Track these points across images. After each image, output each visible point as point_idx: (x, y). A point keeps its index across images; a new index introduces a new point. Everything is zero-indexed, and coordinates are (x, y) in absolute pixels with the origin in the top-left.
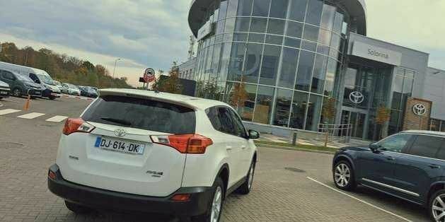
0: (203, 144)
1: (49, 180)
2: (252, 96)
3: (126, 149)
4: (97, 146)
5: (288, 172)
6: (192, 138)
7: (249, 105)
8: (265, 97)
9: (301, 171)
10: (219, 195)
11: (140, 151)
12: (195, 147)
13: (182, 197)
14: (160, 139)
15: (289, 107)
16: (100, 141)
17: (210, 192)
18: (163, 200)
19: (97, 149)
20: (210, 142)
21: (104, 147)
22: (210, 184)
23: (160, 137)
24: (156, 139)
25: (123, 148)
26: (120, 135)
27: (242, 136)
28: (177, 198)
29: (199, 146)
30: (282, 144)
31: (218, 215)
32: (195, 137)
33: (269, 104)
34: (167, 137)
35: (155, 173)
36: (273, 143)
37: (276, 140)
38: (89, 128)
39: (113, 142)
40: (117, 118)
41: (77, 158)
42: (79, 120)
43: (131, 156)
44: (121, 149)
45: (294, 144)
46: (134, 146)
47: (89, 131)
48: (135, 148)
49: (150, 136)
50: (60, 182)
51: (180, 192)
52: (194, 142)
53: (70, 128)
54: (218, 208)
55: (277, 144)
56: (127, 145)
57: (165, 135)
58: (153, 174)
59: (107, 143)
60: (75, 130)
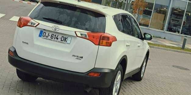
0: (110, 41)
1: (9, 56)
2: (150, 5)
3: (59, 40)
4: (40, 36)
5: (176, 69)
6: (103, 35)
7: (147, 13)
8: (162, 6)
9: (186, 69)
10: (119, 77)
11: (68, 42)
12: (104, 42)
13: (94, 74)
14: (81, 34)
15: (182, 16)
16: (42, 33)
17: (113, 73)
18: (82, 75)
19: (40, 38)
20: (115, 39)
21: (45, 37)
22: (114, 68)
23: (82, 33)
24: (79, 35)
25: (58, 39)
26: (55, 30)
27: (138, 37)
28: (92, 74)
29: (107, 41)
30: (173, 47)
31: (118, 91)
32: (105, 35)
33: (165, 13)
34: (86, 34)
35: (78, 57)
36: (166, 46)
37: (168, 43)
38: (35, 24)
39: (50, 34)
40: (53, 18)
41: (27, 43)
42: (28, 18)
43: (62, 44)
44: (56, 39)
45: (183, 48)
46: (64, 38)
47: (35, 26)
48: (65, 39)
49: (75, 32)
50: (16, 58)
51: (94, 70)
52: (104, 38)
53: (22, 24)
54: (118, 86)
55: (169, 47)
56: (60, 36)
57: (85, 32)
58: (76, 57)
59: (47, 35)
60: (25, 25)
